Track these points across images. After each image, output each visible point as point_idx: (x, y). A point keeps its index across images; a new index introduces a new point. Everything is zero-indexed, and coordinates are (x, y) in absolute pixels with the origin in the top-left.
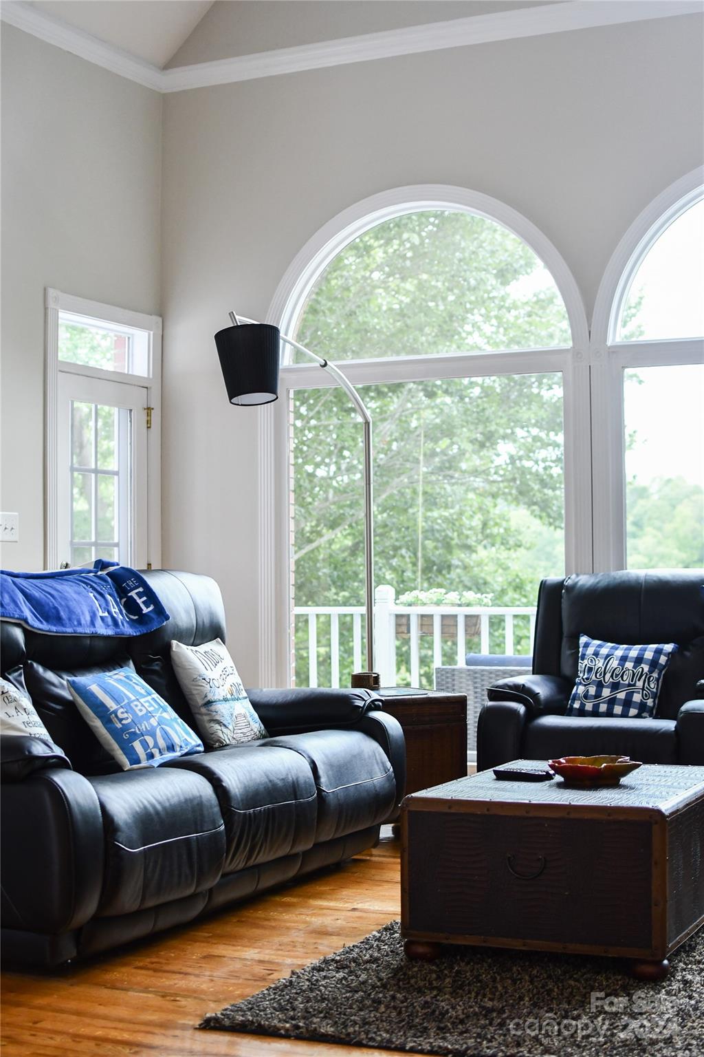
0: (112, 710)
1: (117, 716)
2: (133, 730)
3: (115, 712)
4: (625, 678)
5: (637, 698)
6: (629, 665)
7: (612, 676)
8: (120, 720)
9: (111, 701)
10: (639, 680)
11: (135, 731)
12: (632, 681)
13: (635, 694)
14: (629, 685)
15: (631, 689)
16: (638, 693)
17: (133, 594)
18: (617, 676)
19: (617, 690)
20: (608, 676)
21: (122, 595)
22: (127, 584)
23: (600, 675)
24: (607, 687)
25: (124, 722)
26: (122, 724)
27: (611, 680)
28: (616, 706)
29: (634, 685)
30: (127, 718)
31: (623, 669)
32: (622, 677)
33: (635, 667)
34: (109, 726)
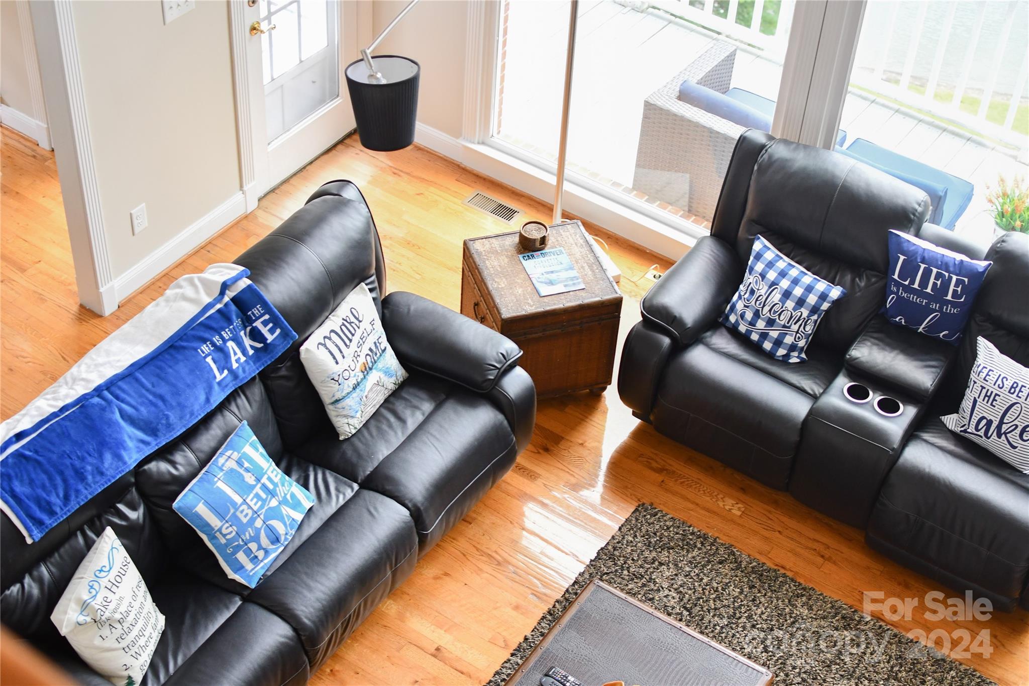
0: (216, 529)
1: (221, 533)
2: (237, 543)
3: (220, 530)
4: (782, 317)
5: (789, 340)
6: (790, 304)
7: (770, 311)
8: (224, 536)
9: (217, 519)
10: (795, 324)
11: (239, 544)
12: (788, 323)
13: (787, 337)
14: (784, 326)
15: (785, 330)
16: (791, 335)
17: (258, 324)
18: (775, 312)
19: (772, 326)
20: (766, 309)
21: (247, 324)
22: (253, 313)
23: (760, 305)
24: (763, 319)
25: (228, 537)
26: (227, 540)
27: (768, 314)
28: (766, 342)
29: (789, 327)
30: (232, 532)
31: (782, 308)
32: (780, 315)
33: (795, 309)
34: (214, 541)
